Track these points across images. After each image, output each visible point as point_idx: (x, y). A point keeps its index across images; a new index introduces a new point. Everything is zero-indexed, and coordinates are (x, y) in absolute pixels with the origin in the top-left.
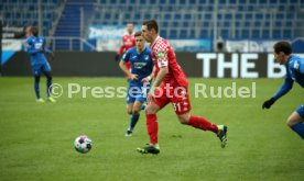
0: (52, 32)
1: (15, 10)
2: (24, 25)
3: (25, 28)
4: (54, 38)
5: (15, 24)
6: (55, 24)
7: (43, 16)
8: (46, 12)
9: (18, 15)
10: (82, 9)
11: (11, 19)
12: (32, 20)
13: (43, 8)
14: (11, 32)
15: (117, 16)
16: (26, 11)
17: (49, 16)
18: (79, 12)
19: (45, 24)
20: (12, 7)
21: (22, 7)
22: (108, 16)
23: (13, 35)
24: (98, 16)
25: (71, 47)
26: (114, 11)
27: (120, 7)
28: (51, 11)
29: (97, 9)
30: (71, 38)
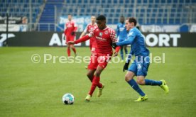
0: (38, 20)
1: (16, 7)
2: (21, 16)
3: (22, 18)
4: (39, 24)
5: (16, 15)
6: (39, 15)
7: (32, 10)
8: (34, 8)
9: (18, 10)
10: (55, 7)
11: (13, 13)
12: (26, 13)
13: (32, 6)
14: (13, 20)
15: (76, 11)
16: (22, 7)
17: (36, 10)
18: (54, 9)
19: (34, 15)
20: (14, 5)
21: (20, 5)
22: (71, 10)
23: (14, 22)
24: (65, 10)
25: (49, 29)
26: (74, 8)
27: (78, 5)
28: (37, 8)
29: (64, 6)
30: (49, 24)
